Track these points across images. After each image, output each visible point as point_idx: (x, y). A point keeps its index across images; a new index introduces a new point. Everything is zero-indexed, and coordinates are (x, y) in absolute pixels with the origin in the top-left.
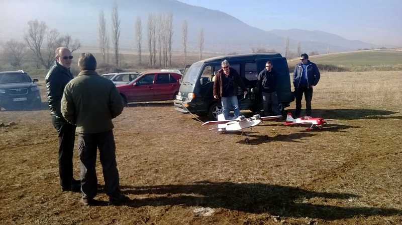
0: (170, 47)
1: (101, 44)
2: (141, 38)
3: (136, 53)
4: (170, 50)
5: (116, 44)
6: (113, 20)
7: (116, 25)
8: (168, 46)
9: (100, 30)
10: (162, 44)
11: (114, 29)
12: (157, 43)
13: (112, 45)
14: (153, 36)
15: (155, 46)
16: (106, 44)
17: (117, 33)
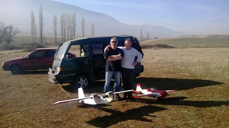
0: (74, 33)
1: (31, 30)
2: (57, 28)
3: (54, 36)
4: (74, 34)
5: (41, 31)
6: (40, 17)
7: (41, 20)
8: (73, 33)
9: (31, 22)
10: (69, 31)
11: (40, 22)
12: (66, 31)
13: (38, 31)
14: (64, 26)
15: (65, 32)
16: (35, 30)
17: (41, 25)
